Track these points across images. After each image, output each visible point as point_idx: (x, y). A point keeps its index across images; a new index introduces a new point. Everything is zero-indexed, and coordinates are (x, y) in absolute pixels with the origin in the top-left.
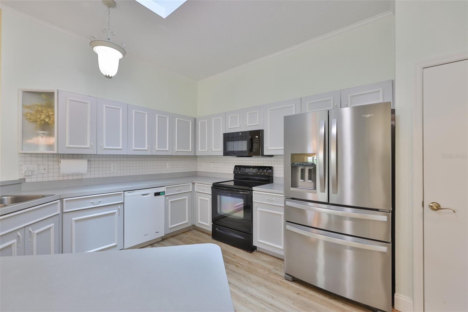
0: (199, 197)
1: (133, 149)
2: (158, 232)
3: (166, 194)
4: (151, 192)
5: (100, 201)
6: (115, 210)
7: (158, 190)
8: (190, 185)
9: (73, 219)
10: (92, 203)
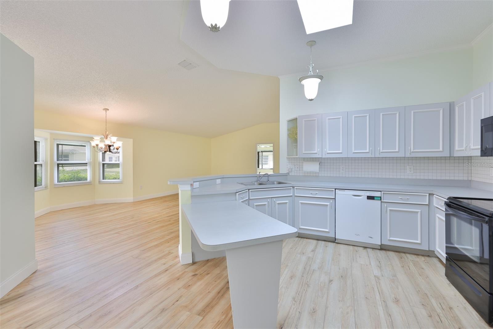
0: (437, 215)
1: (353, 152)
2: (371, 238)
3: (383, 200)
4: (363, 195)
5: (317, 193)
6: (327, 203)
7: (372, 194)
8: (426, 195)
9: (300, 202)
10: (311, 193)
